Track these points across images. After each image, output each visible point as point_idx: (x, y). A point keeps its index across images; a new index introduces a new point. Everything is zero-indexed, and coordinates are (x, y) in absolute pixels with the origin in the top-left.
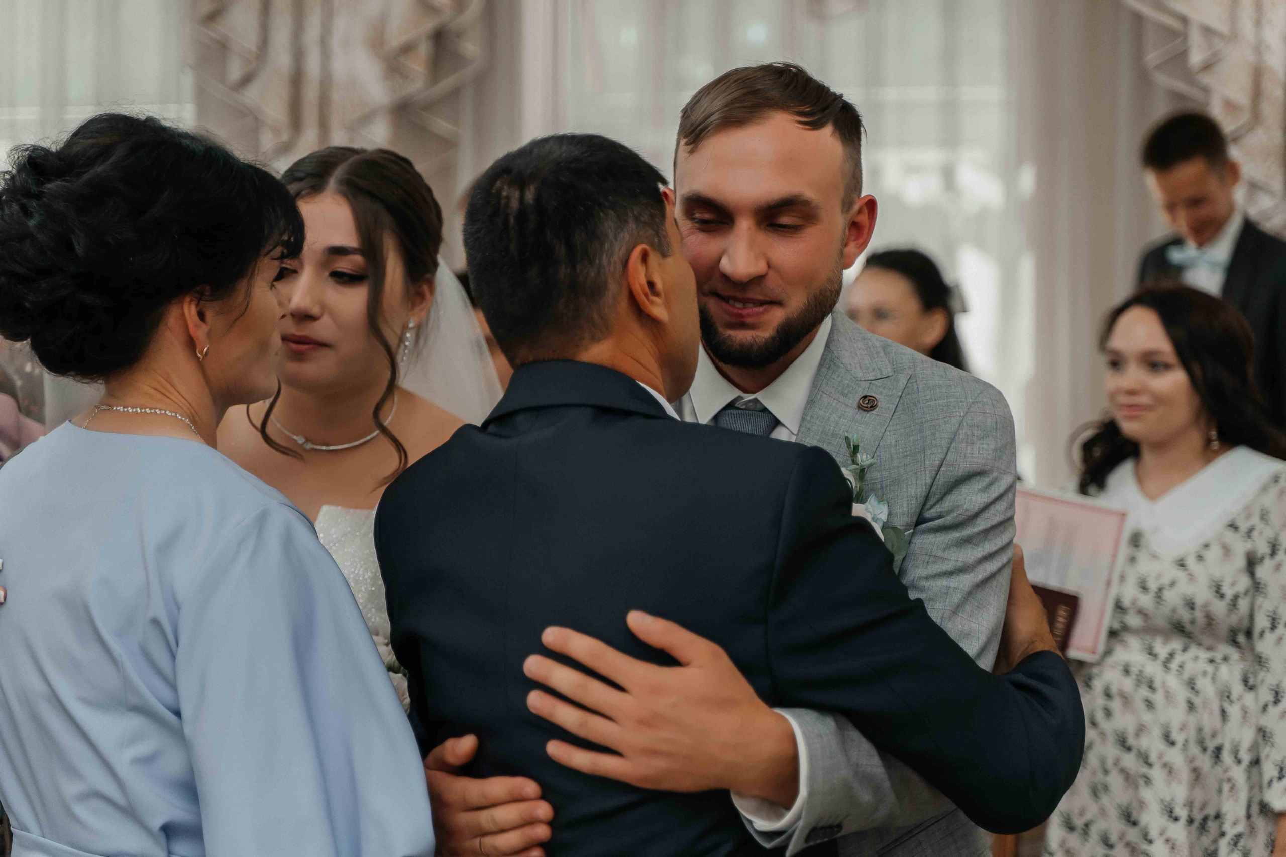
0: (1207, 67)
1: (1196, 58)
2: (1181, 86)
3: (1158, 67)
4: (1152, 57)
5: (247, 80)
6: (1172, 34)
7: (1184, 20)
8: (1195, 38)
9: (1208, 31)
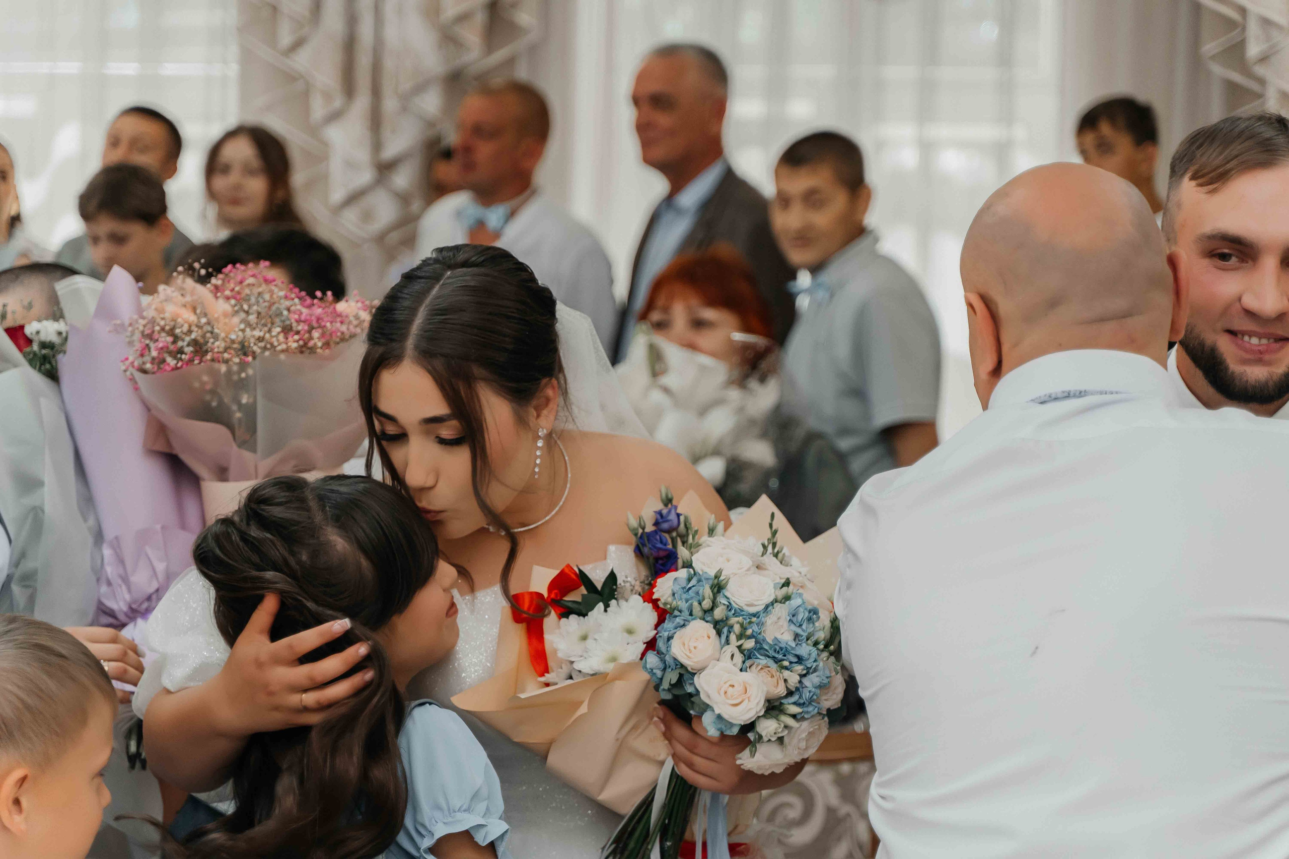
0: (1264, 59)
1: (1253, 50)
2: (1236, 77)
3: (1213, 58)
4: (1210, 47)
5: (298, 44)
6: (1231, 24)
7: (1243, 11)
8: (1253, 29)
9: (1266, 23)
